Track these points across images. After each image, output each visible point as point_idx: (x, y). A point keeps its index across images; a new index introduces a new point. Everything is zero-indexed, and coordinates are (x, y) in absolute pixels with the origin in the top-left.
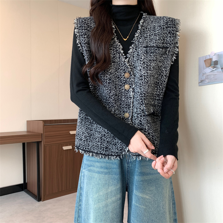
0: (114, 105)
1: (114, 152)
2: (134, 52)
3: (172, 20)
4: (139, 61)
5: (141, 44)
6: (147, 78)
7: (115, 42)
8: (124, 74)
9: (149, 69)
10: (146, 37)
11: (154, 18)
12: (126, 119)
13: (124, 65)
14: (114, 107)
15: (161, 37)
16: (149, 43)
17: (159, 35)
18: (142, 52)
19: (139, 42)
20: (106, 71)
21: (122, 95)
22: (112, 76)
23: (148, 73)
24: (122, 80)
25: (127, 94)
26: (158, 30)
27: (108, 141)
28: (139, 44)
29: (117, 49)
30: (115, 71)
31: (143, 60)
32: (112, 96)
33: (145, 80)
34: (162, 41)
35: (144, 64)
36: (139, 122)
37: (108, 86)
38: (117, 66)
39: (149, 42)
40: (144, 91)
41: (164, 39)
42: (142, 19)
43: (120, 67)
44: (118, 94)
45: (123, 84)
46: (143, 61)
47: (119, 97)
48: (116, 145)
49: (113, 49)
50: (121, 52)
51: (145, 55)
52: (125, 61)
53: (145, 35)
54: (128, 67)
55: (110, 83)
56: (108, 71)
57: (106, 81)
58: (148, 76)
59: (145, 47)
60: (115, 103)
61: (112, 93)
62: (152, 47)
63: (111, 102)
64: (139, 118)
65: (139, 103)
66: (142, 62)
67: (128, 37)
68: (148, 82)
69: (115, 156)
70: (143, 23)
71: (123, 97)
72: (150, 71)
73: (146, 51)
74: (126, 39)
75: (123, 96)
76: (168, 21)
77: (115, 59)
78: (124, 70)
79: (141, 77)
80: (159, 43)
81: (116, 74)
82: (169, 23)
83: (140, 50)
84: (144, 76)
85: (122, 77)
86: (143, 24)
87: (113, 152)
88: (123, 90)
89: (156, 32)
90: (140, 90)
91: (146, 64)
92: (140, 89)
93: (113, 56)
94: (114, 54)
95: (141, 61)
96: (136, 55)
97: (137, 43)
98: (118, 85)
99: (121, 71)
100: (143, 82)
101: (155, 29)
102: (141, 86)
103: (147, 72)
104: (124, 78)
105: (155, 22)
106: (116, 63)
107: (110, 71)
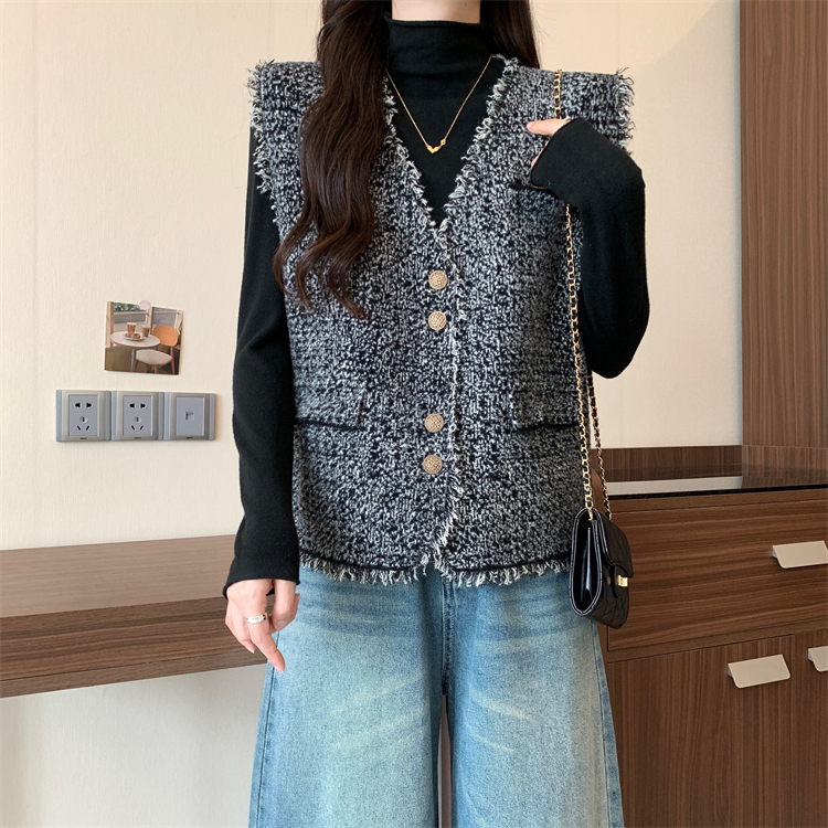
0: (388, 379)
6: (521, 299)
11: (543, 78)
14: (387, 388)
18: (501, 202)
21: (419, 348)
22: (384, 279)
24: (419, 293)
29: (402, 182)
30: (395, 262)
33: (514, 306)
39: (526, 164)
42: (500, 77)
43: (412, 248)
53: (511, 139)
54: (439, 246)
56: (370, 259)
65: (496, 387)
66: (505, 239)
68: (523, 315)
69: (392, 572)
76: (589, 90)
87: (383, 556)
92: (499, 336)
93: (387, 208)
95: (500, 235)
99: (417, 262)
104: (427, 286)
105: (545, 90)
106: (397, 231)
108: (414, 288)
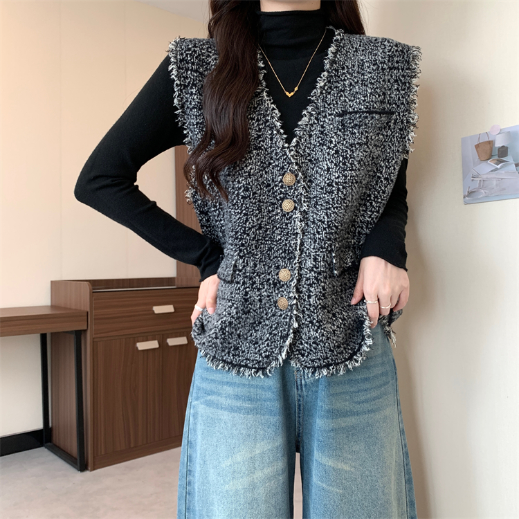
0: (253, 250)
1: (253, 361)
2: (312, 125)
3: (402, 51)
4: (324, 147)
5: (331, 108)
6: (344, 188)
7: (262, 102)
8: (281, 177)
9: (349, 165)
10: (341, 91)
11: (361, 42)
12: (283, 285)
13: (283, 155)
14: (252, 256)
15: (377, 88)
16: (350, 103)
17: (373, 84)
18: (332, 126)
19: (326, 102)
20: (238, 169)
21: (275, 228)
22: (252, 182)
23: (346, 177)
24: (276, 192)
25: (287, 224)
26: (370, 73)
27: (239, 335)
28: (325, 107)
29: (267, 118)
30: (260, 170)
31: (336, 145)
32: (250, 229)
33: (338, 193)
34: (379, 96)
35: (338, 156)
36: (320, 292)
37: (242, 205)
38: (265, 157)
39: (350, 101)
40: (335, 220)
41: (384, 94)
42: (332, 43)
43: (272, 161)
44: (266, 225)
45: (278, 201)
46: (335, 149)
47: (266, 231)
48: (257, 343)
49: (258, 118)
50: (275, 126)
51: (339, 133)
52: (285, 148)
53: (340, 86)
54: (290, 160)
55: (247, 198)
56: (243, 169)
57: (236, 192)
58: (345, 183)
59: (339, 115)
60: (256, 246)
61: (250, 223)
62: (356, 112)
63: (246, 243)
64: (321, 282)
65: (325, 248)
66: (333, 150)
67: (296, 89)
68: (345, 199)
69: (253, 370)
70: (335, 54)
71: (277, 232)
72: (350, 170)
73: (343, 125)
74: (292, 94)
75: (277, 229)
76: (393, 52)
77: (260, 142)
78: (283, 168)
79: (329, 185)
80: (372, 101)
81: (261, 176)
82: (396, 59)
83: (327, 121)
84: (337, 184)
85: (276, 186)
86: (335, 56)
87: (249, 360)
88: (277, 214)
89: (366, 77)
90: (326, 217)
91: (343, 156)
92: (327, 214)
93: (257, 134)
94: (260, 130)
95: (329, 148)
96: (318, 132)
97: (320, 103)
98: (267, 202)
99: (275, 171)
100: (333, 199)
101: (363, 70)
102: (329, 208)
103: (343, 175)
104: (282, 187)
105: (363, 51)
106: (262, 150)
107: (249, 168)
108: (273, 188)
